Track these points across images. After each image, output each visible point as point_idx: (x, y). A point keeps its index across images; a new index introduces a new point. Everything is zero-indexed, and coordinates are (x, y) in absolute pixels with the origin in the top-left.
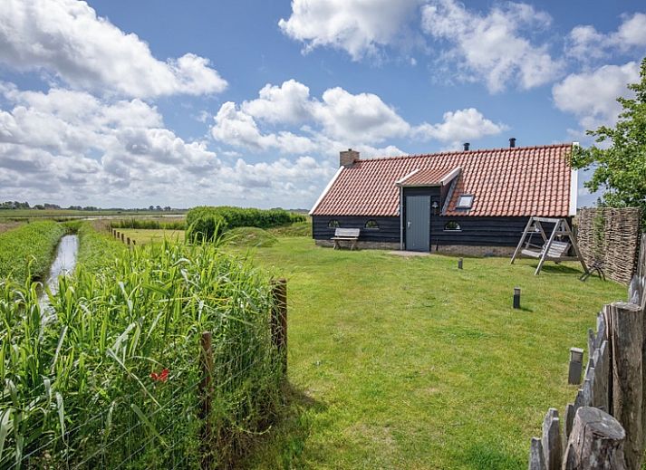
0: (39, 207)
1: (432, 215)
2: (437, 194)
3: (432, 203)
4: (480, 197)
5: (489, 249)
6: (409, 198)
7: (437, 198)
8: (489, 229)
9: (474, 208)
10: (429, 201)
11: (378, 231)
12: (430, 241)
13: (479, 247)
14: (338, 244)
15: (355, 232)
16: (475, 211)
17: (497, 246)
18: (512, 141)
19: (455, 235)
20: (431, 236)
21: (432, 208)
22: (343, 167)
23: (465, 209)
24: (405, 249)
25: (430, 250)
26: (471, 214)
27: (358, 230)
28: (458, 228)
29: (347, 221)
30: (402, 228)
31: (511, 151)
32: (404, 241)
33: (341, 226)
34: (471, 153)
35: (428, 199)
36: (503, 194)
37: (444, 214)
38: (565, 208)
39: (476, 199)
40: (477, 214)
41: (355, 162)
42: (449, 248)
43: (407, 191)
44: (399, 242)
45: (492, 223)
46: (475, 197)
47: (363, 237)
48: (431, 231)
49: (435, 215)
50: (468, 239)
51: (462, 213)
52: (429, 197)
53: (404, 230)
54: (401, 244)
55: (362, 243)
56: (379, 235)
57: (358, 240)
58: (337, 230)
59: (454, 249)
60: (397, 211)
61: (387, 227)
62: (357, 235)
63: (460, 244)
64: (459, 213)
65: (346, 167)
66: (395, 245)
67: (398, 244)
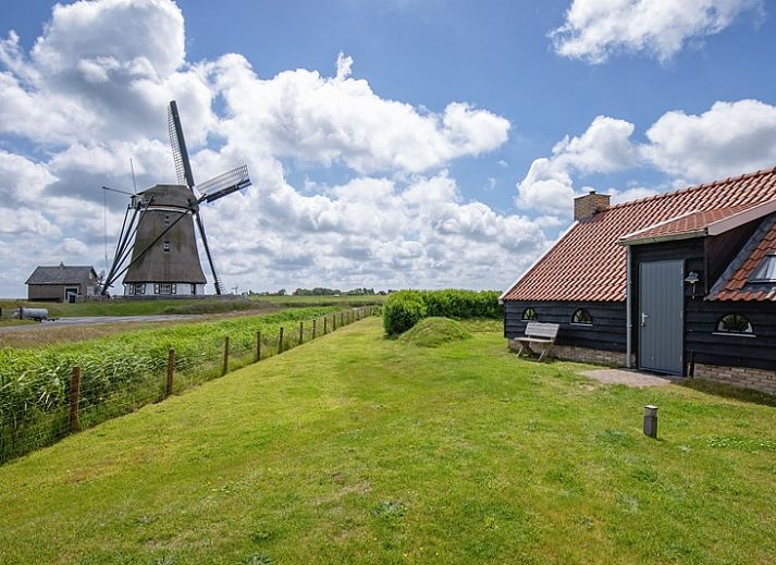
0: (382, 293)
1: (687, 299)
2: (700, 255)
3: (686, 275)
6: (643, 267)
7: (698, 265)
10: (682, 271)
11: (592, 329)
12: (685, 353)
14: (526, 349)
15: (551, 330)
19: (738, 344)
20: (686, 343)
21: (687, 284)
22: (577, 222)
23: (765, 285)
24: (637, 367)
25: (685, 375)
27: (557, 326)
28: (750, 330)
29: (545, 310)
30: (629, 325)
32: (635, 350)
33: (537, 318)
35: (679, 265)
37: (711, 297)
41: (597, 212)
42: (725, 374)
43: (641, 253)
44: (625, 352)
47: (566, 338)
48: (686, 333)
49: (694, 300)
50: (770, 354)
51: (757, 295)
52: (681, 264)
53: (634, 330)
54: (628, 357)
55: (568, 349)
56: (594, 337)
57: (555, 344)
58: (529, 325)
59: (736, 378)
60: (623, 294)
61: (603, 322)
62: (554, 335)
63: (753, 367)
64: (748, 296)
65: (582, 222)
66: (619, 358)
67: (622, 356)
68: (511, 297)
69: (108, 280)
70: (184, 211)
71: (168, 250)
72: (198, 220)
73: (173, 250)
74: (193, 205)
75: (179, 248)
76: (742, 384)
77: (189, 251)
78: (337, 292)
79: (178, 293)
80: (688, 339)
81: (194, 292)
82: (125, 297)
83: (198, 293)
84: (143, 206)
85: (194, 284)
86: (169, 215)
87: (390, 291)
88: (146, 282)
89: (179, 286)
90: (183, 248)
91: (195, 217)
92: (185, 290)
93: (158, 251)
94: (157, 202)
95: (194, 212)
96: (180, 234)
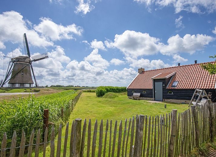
1: (163, 88)
2: (165, 81)
3: (163, 85)
4: (181, 82)
5: (183, 101)
6: (156, 83)
7: (165, 83)
8: (183, 94)
9: (178, 86)
10: (162, 84)
11: (146, 94)
12: (163, 97)
13: (180, 100)
14: (134, 98)
16: (178, 87)
17: (186, 100)
18: (196, 62)
19: (171, 96)
21: (163, 86)
23: (175, 86)
24: (155, 100)
25: (163, 101)
26: (177, 88)
27: (140, 94)
28: (172, 93)
29: (137, 91)
30: (153, 93)
31: (195, 65)
32: (154, 97)
33: (135, 92)
34: (180, 67)
35: (162, 83)
36: (189, 81)
37: (167, 88)
38: (213, 85)
39: (179, 83)
40: (179, 88)
41: (143, 72)
42: (169, 100)
43: (155, 81)
44: (153, 98)
45: (184, 91)
46: (179, 82)
47: (142, 96)
49: (164, 89)
50: (176, 97)
51: (173, 88)
52: (162, 82)
53: (154, 94)
54: (153, 99)
55: (141, 98)
56: (147, 95)
57: (140, 97)
58: (134, 93)
59: (171, 101)
60: (152, 87)
61: (149, 93)
62: (140, 95)
63: (173, 99)
64: (172, 88)
65: (140, 73)
66: (151, 99)
67: (152, 98)
68: (129, 88)
69: (4, 82)
70: (28, 64)
71: (23, 74)
72: (31, 66)
73: (24, 74)
74: (30, 62)
75: (26, 74)
76: (171, 102)
77: (29, 75)
78: (63, 86)
79: (26, 86)
80: (164, 95)
81: (30, 86)
82: (9, 87)
83: (31, 86)
84: (15, 62)
85: (30, 84)
86: (23, 64)
87: (77, 86)
88: (16, 83)
89: (26, 85)
90: (27, 74)
91: (30, 65)
92: (28, 85)
93: (20, 75)
94: (20, 61)
95: (30, 64)
96: (26, 70)
